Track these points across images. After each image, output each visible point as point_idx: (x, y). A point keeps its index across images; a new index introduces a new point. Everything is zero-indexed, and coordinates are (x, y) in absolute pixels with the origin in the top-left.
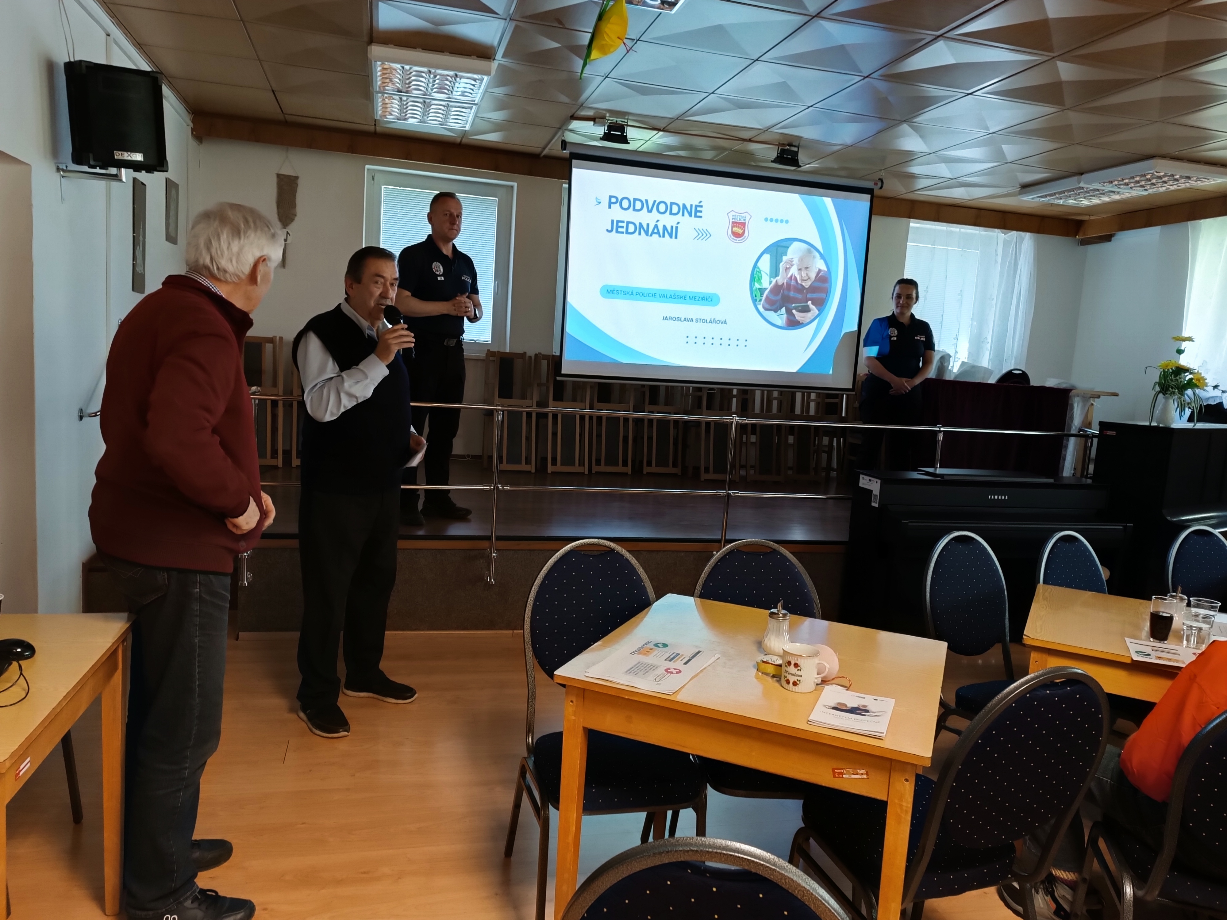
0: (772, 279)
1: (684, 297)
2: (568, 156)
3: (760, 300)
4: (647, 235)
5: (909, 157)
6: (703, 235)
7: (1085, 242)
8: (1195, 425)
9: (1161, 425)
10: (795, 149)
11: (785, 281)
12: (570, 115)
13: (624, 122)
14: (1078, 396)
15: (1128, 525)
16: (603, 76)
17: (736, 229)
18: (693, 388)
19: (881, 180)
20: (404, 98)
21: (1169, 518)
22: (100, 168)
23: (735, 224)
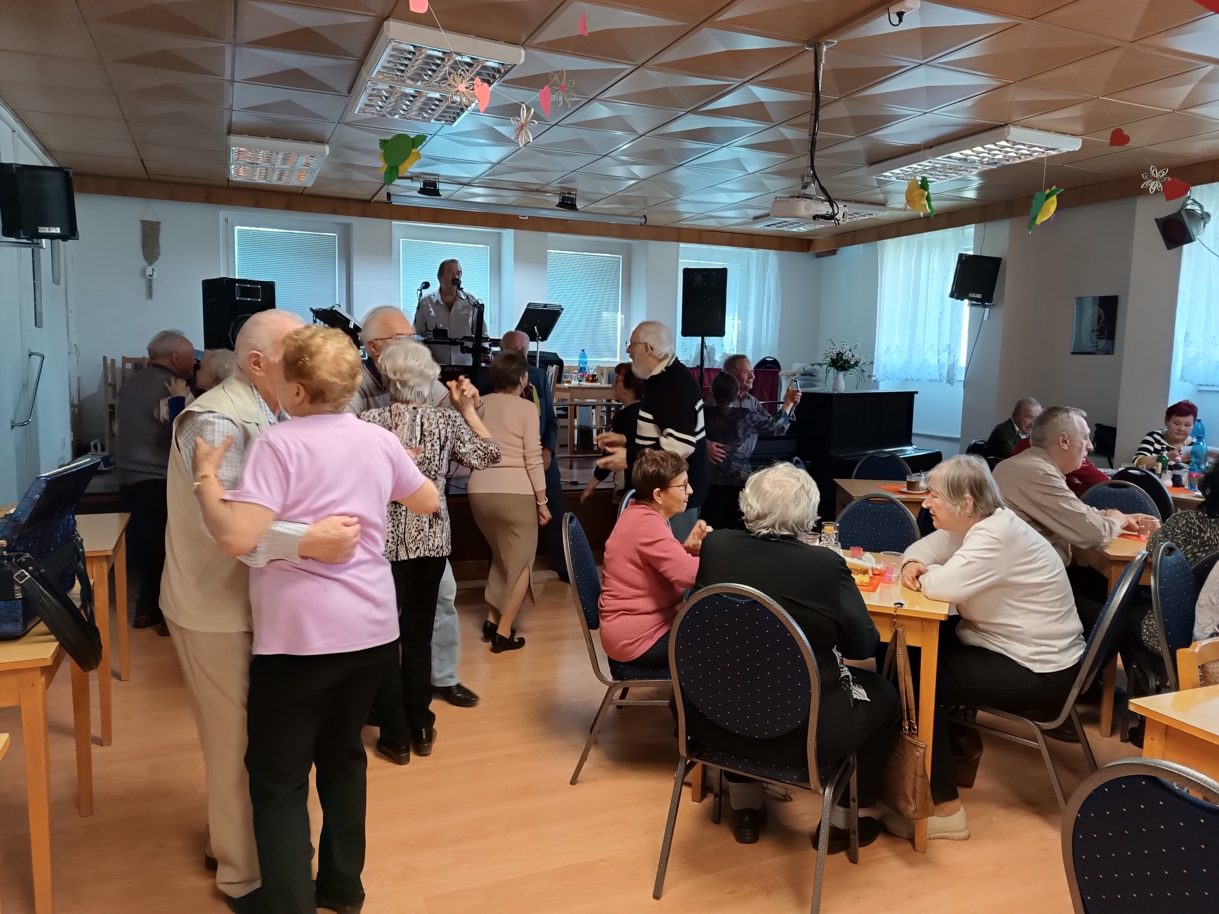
5: (661, 200)
7: (819, 255)
10: (574, 197)
13: (436, 180)
19: (645, 217)
20: (256, 167)
22: (27, 240)
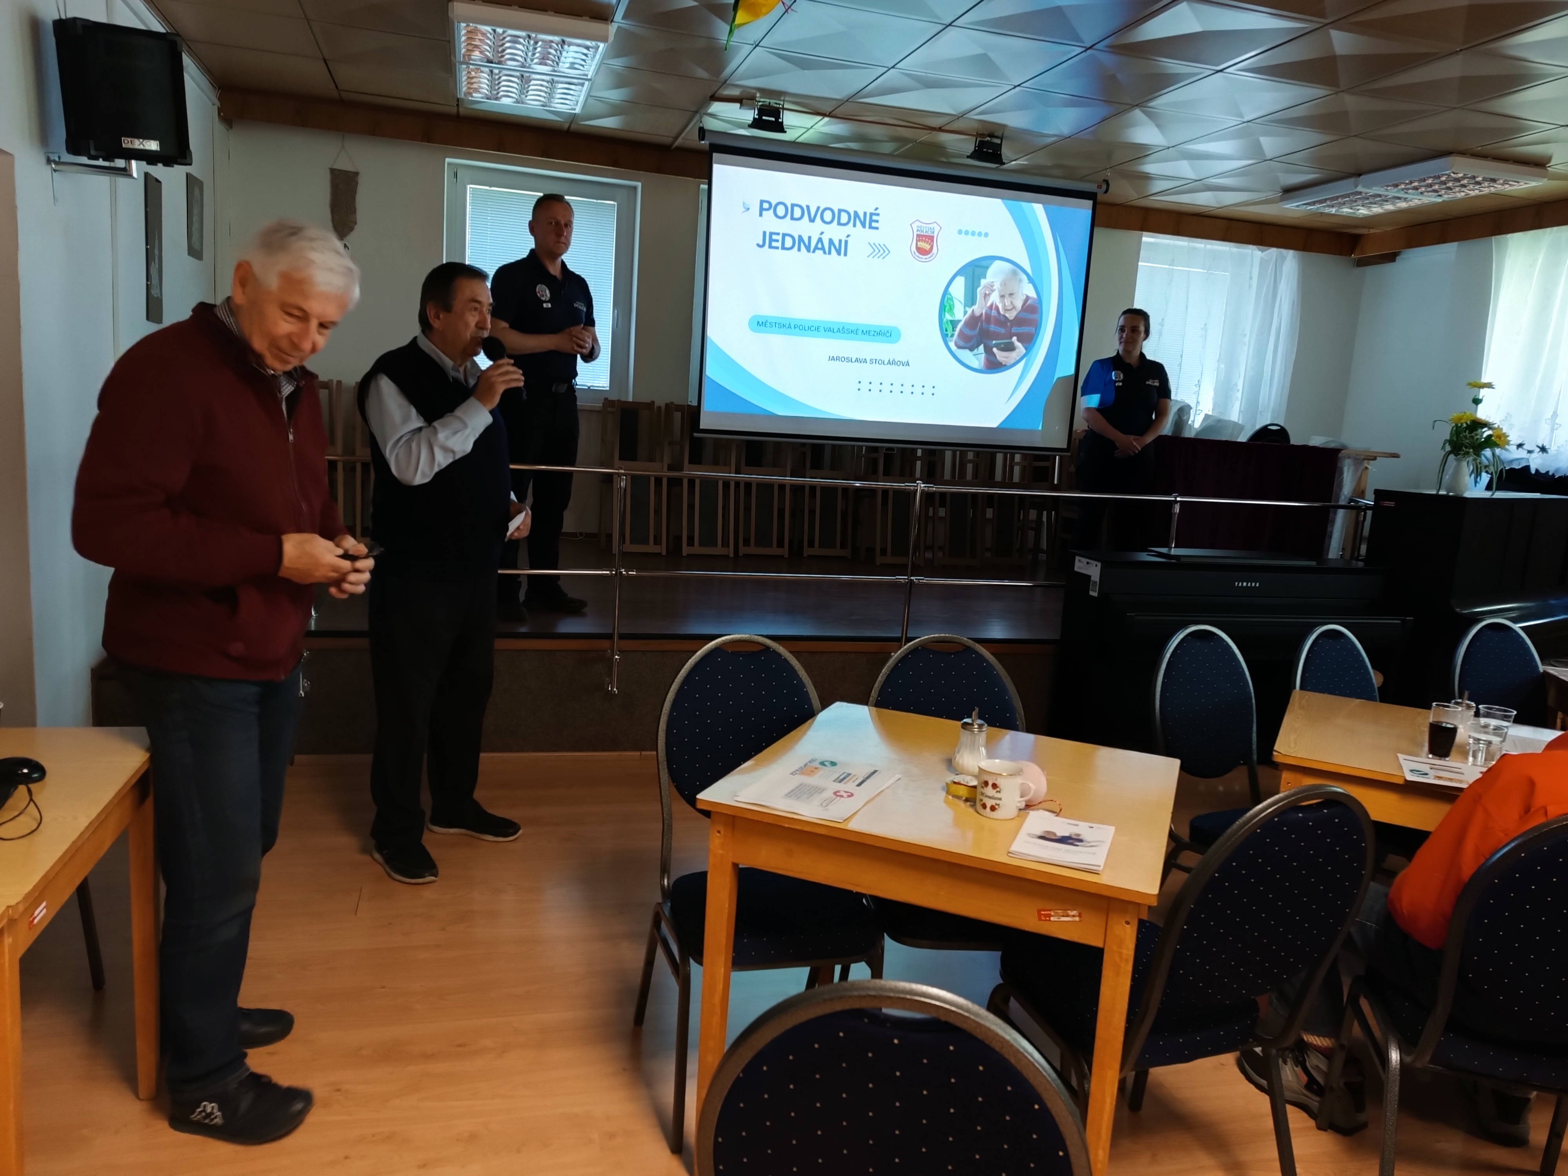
0: (967, 309)
1: (855, 332)
2: (707, 148)
3: (952, 336)
4: (808, 250)
5: (1142, 152)
6: (880, 251)
7: (1362, 263)
8: (1492, 495)
9: (1451, 494)
10: (998, 141)
11: (984, 312)
12: (710, 94)
13: (779, 104)
14: (1349, 458)
15: (1408, 618)
16: (753, 45)
17: (921, 244)
18: (867, 447)
19: (1107, 182)
20: (496, 71)
21: (1458, 610)
22: (104, 160)
23: (920, 238)
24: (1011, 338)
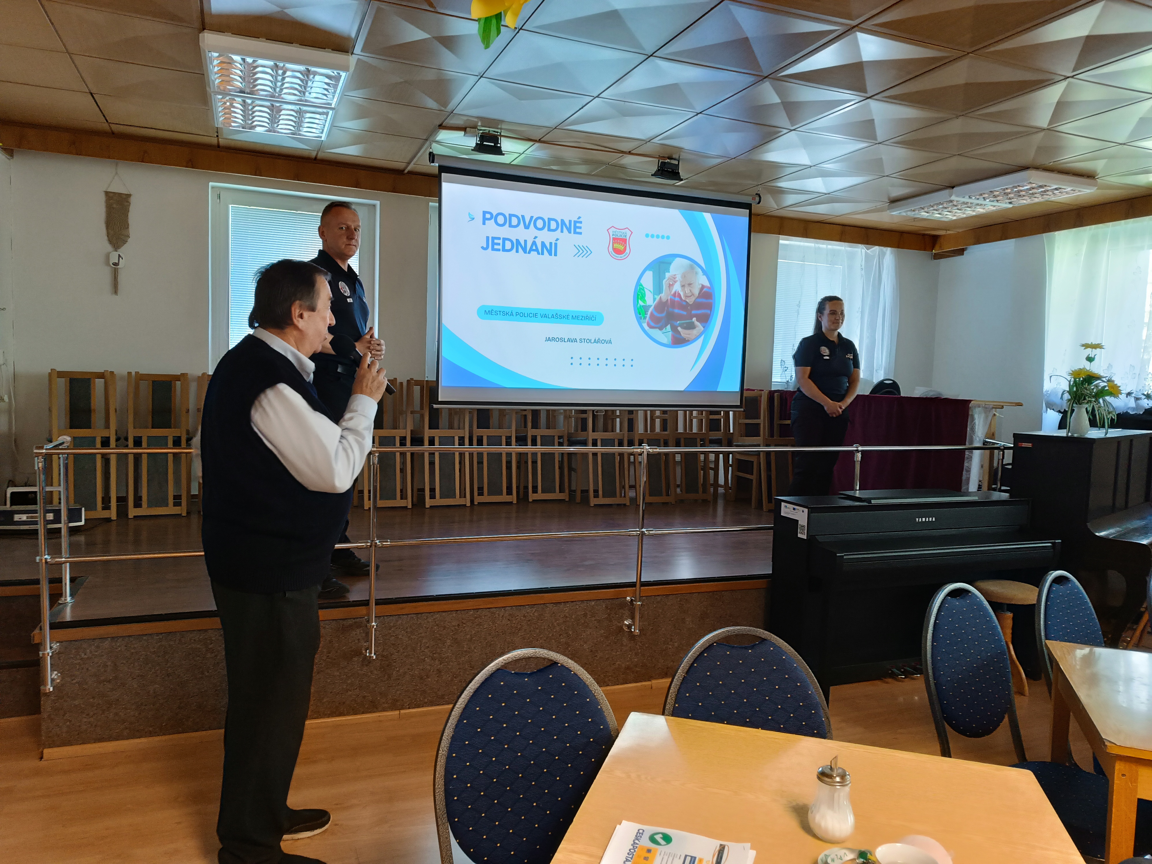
0: (656, 296)
1: (566, 317)
2: (436, 171)
3: (645, 318)
4: (525, 252)
5: (788, 170)
6: (583, 251)
8: (1106, 434)
10: (676, 162)
11: (669, 298)
12: (438, 124)
13: (497, 132)
14: (979, 407)
16: (478, 76)
17: (617, 246)
18: (575, 410)
19: (759, 195)
20: (249, 101)
21: (1097, 534)
23: (616, 240)
24: (692, 319)
